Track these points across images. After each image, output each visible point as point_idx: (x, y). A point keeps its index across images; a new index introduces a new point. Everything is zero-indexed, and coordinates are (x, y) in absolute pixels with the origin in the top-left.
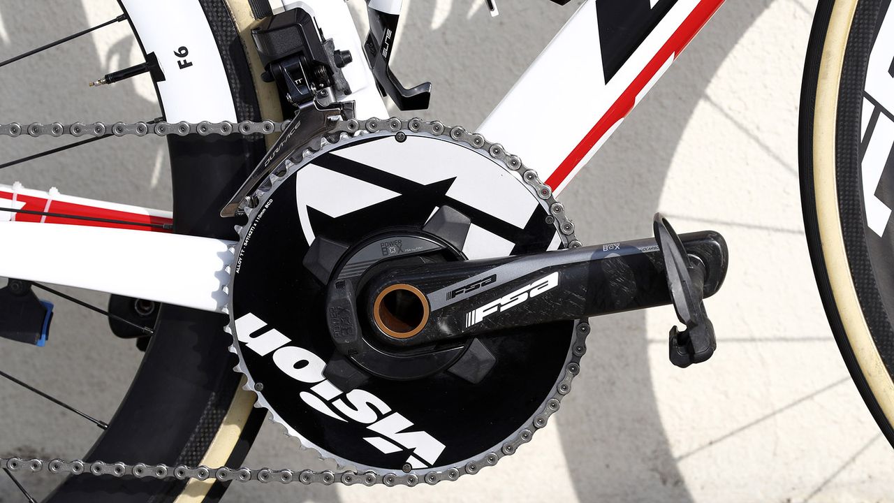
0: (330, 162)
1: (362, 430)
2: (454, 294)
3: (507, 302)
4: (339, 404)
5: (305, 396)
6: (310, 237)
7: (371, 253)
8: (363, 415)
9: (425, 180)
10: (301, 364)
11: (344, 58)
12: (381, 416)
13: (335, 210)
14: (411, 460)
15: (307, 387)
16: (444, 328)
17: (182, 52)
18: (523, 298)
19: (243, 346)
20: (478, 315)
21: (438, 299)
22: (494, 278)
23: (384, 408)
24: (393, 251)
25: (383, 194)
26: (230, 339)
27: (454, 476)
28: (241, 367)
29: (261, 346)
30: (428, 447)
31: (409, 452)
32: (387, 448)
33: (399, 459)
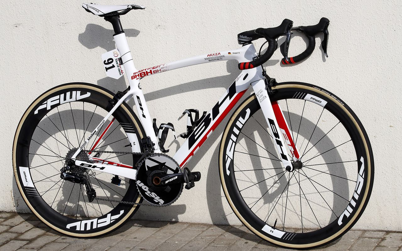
0: (150, 159)
1: (153, 198)
2: (164, 179)
3: (171, 180)
4: (150, 194)
5: (146, 193)
6: (147, 170)
7: (154, 172)
8: (153, 196)
9: (162, 162)
10: (145, 188)
11: (154, 144)
12: (156, 197)
13: (150, 166)
14: (160, 203)
15: (146, 192)
16: (162, 183)
17: (134, 143)
18: (173, 180)
19: (138, 185)
20: (167, 182)
21: (161, 179)
22: (169, 176)
23: (156, 196)
24: (157, 172)
25: (157, 164)
26: (136, 184)
27: (165, 206)
28: (138, 188)
29: (140, 185)
30: (162, 202)
31: (159, 202)
32: (156, 201)
33: (158, 203)
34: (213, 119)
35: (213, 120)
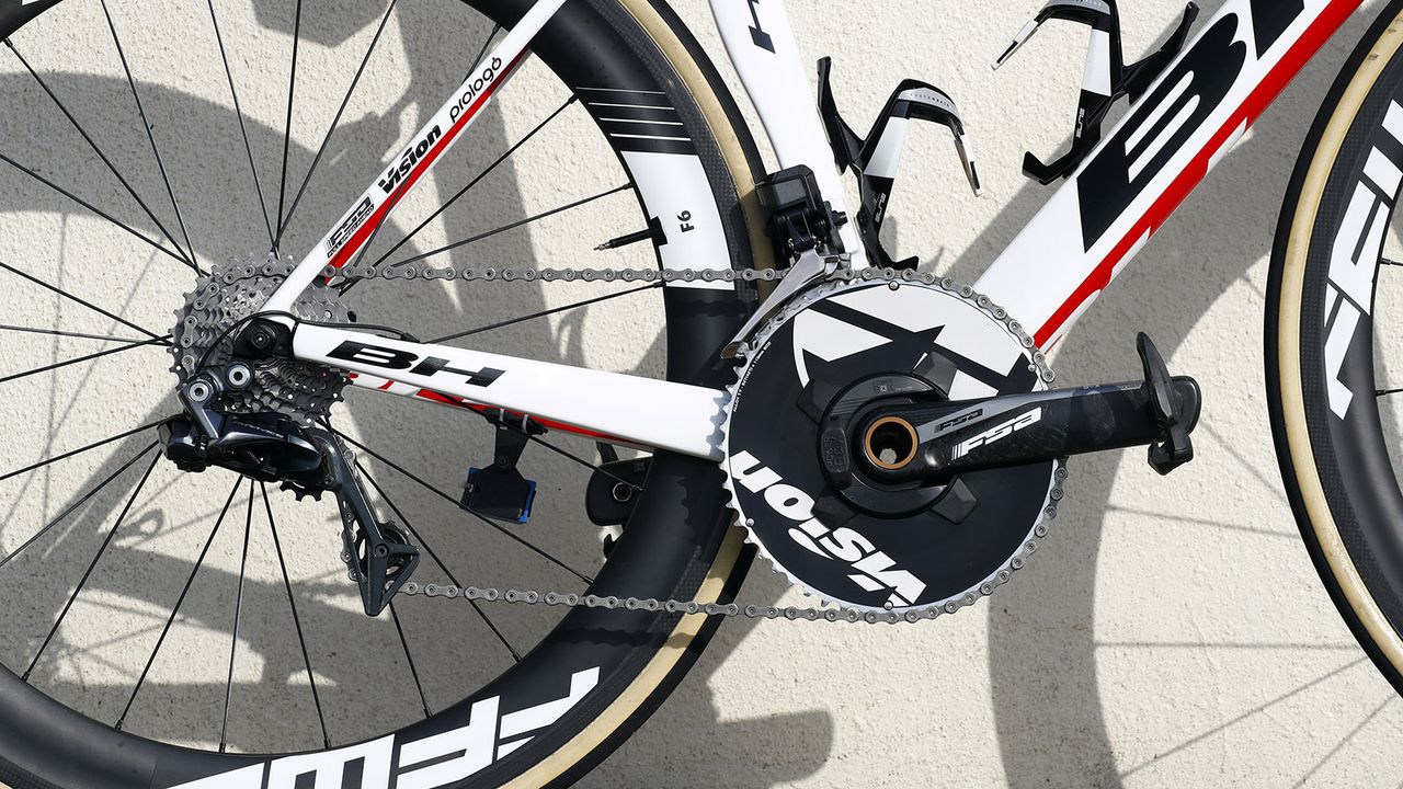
0: (825, 307)
1: (848, 567)
2: (942, 427)
3: (992, 435)
4: (826, 542)
5: (793, 533)
6: (804, 379)
7: (864, 391)
8: (848, 553)
9: (915, 327)
10: (791, 502)
11: (841, 219)
12: (865, 555)
13: (829, 355)
14: (893, 598)
15: (796, 524)
16: (932, 461)
17: (685, 216)
18: (1007, 431)
19: (736, 482)
20: (964, 448)
21: (927, 432)
22: (980, 412)
23: (869, 547)
24: (884, 390)
25: (874, 340)
26: (724, 476)
27: (934, 614)
28: (735, 503)
29: (754, 483)
30: (909, 585)
31: (890, 590)
32: (870, 586)
33: (881, 596)
34: (1262, 47)
35: (1260, 53)
